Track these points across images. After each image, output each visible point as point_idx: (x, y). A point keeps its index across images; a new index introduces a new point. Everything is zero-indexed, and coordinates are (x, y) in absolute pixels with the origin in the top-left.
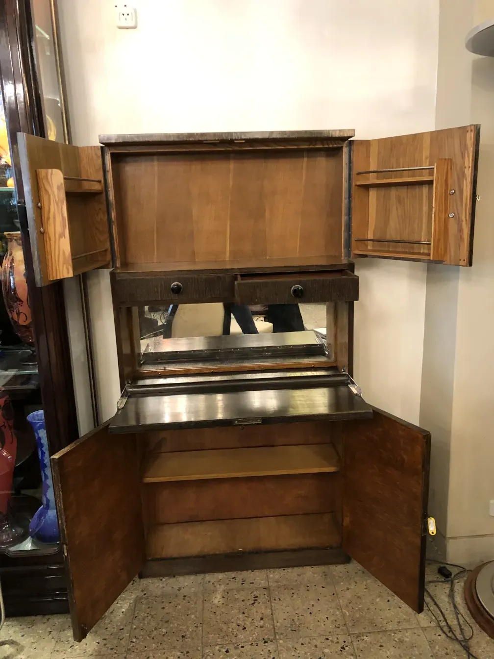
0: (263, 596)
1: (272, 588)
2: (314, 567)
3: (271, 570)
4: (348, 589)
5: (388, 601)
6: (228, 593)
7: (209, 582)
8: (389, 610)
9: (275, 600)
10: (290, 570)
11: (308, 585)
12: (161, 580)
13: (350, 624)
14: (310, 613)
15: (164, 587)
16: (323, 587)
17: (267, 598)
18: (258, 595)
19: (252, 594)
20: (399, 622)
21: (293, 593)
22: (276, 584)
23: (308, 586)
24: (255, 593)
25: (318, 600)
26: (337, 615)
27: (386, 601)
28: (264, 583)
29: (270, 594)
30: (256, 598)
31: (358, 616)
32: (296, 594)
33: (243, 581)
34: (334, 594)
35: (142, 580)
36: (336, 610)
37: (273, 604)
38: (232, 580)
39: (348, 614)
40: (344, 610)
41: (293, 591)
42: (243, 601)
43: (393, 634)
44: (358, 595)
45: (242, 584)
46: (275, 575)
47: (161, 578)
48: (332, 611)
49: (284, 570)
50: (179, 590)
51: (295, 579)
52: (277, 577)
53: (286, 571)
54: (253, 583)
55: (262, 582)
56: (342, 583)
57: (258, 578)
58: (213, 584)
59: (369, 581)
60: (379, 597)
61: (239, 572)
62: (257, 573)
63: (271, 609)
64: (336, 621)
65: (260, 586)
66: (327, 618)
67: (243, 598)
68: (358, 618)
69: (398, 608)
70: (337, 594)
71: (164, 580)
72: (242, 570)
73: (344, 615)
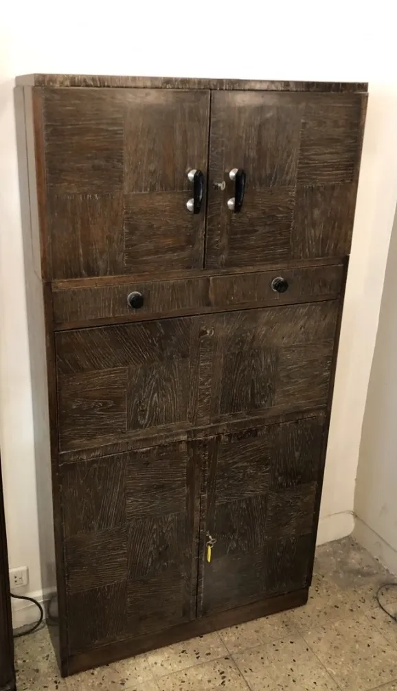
0: (229, 670)
1: (234, 656)
2: (269, 617)
3: (222, 631)
4: (319, 639)
5: (369, 646)
6: (186, 675)
7: (156, 663)
8: (374, 657)
9: (246, 672)
10: (243, 626)
11: (274, 643)
12: (93, 674)
13: (343, 685)
14: (294, 681)
15: (101, 684)
16: (292, 643)
17: (234, 670)
18: (222, 670)
19: (216, 670)
20: (391, 671)
21: (262, 658)
22: (237, 650)
23: (274, 645)
24: (218, 667)
25: (294, 661)
26: (324, 677)
27: (366, 645)
28: (222, 652)
29: (236, 665)
30: (223, 675)
31: (346, 673)
32: (265, 658)
33: (197, 654)
34: (307, 650)
35: (66, 678)
36: (319, 670)
37: (247, 679)
38: (181, 654)
39: (335, 673)
40: (328, 669)
41: (262, 655)
42: (209, 681)
43: (392, 688)
44: (334, 645)
45: (198, 658)
46: (230, 635)
47: (92, 671)
48: (315, 672)
49: (237, 628)
50: (123, 684)
51: (256, 637)
52: (233, 639)
53: (239, 629)
54: (209, 654)
55: (219, 649)
56: (310, 633)
57: (212, 646)
58: (162, 665)
59: (337, 624)
60: (357, 642)
61: (186, 642)
62: (208, 638)
63: (248, 685)
64: (326, 685)
65: (220, 656)
66: (315, 683)
67: (207, 678)
68: (347, 675)
69: (383, 653)
70: (311, 649)
71: (96, 672)
72: (188, 639)
73: (331, 675)
